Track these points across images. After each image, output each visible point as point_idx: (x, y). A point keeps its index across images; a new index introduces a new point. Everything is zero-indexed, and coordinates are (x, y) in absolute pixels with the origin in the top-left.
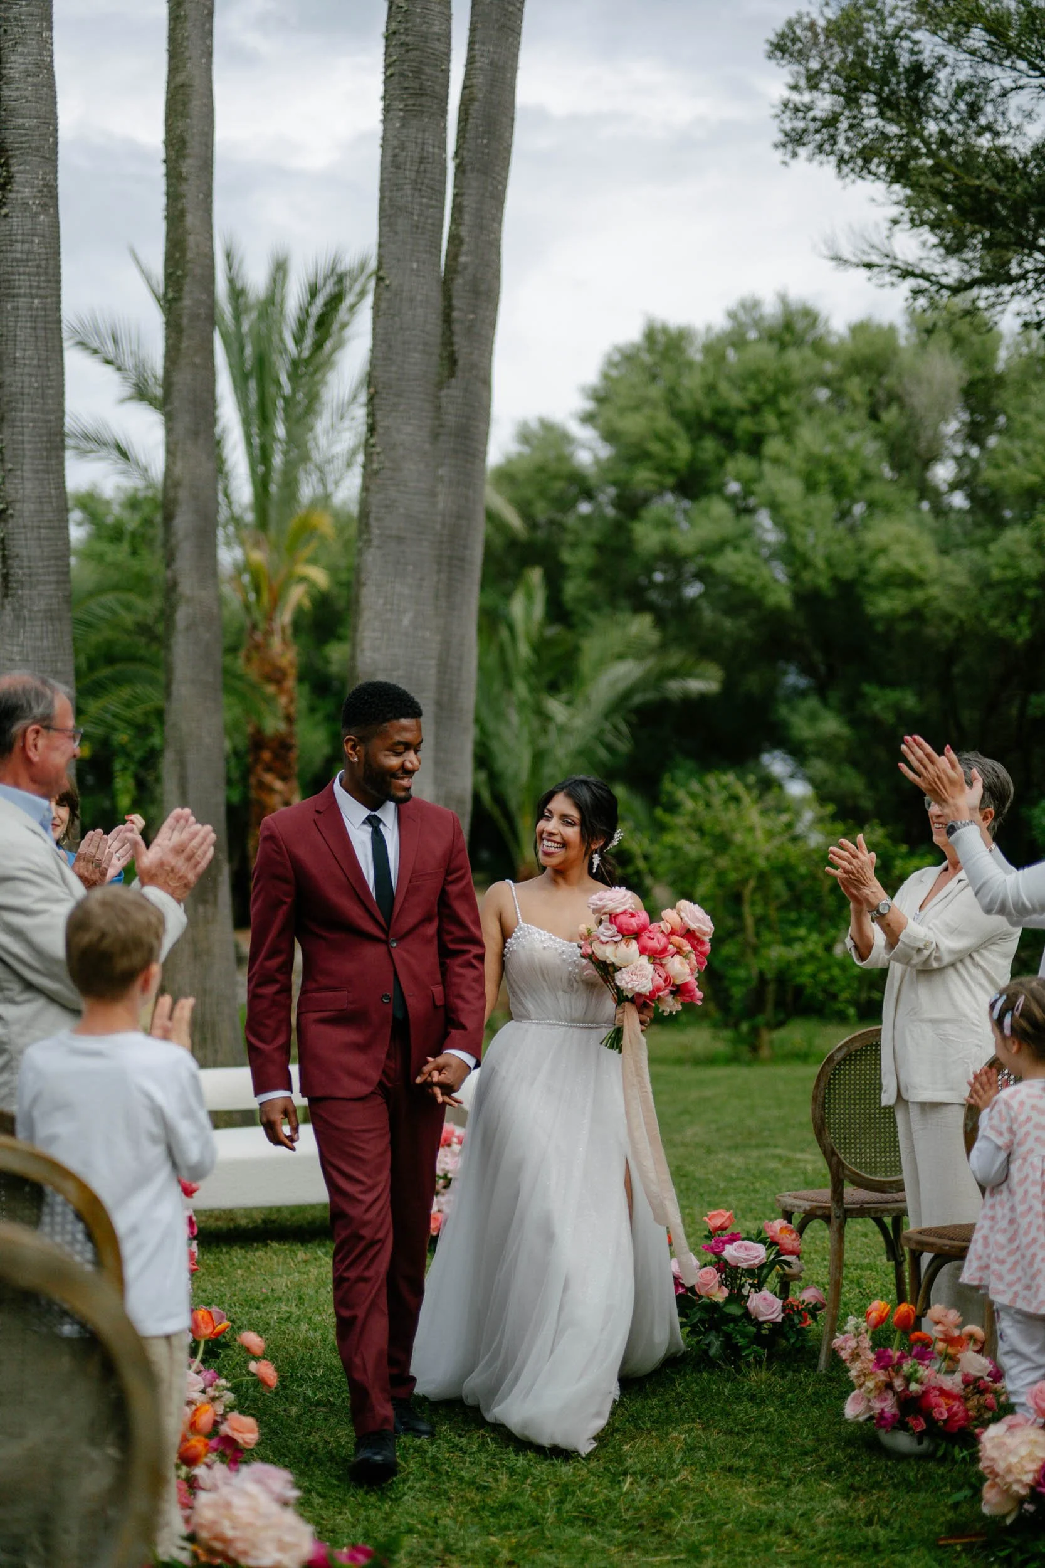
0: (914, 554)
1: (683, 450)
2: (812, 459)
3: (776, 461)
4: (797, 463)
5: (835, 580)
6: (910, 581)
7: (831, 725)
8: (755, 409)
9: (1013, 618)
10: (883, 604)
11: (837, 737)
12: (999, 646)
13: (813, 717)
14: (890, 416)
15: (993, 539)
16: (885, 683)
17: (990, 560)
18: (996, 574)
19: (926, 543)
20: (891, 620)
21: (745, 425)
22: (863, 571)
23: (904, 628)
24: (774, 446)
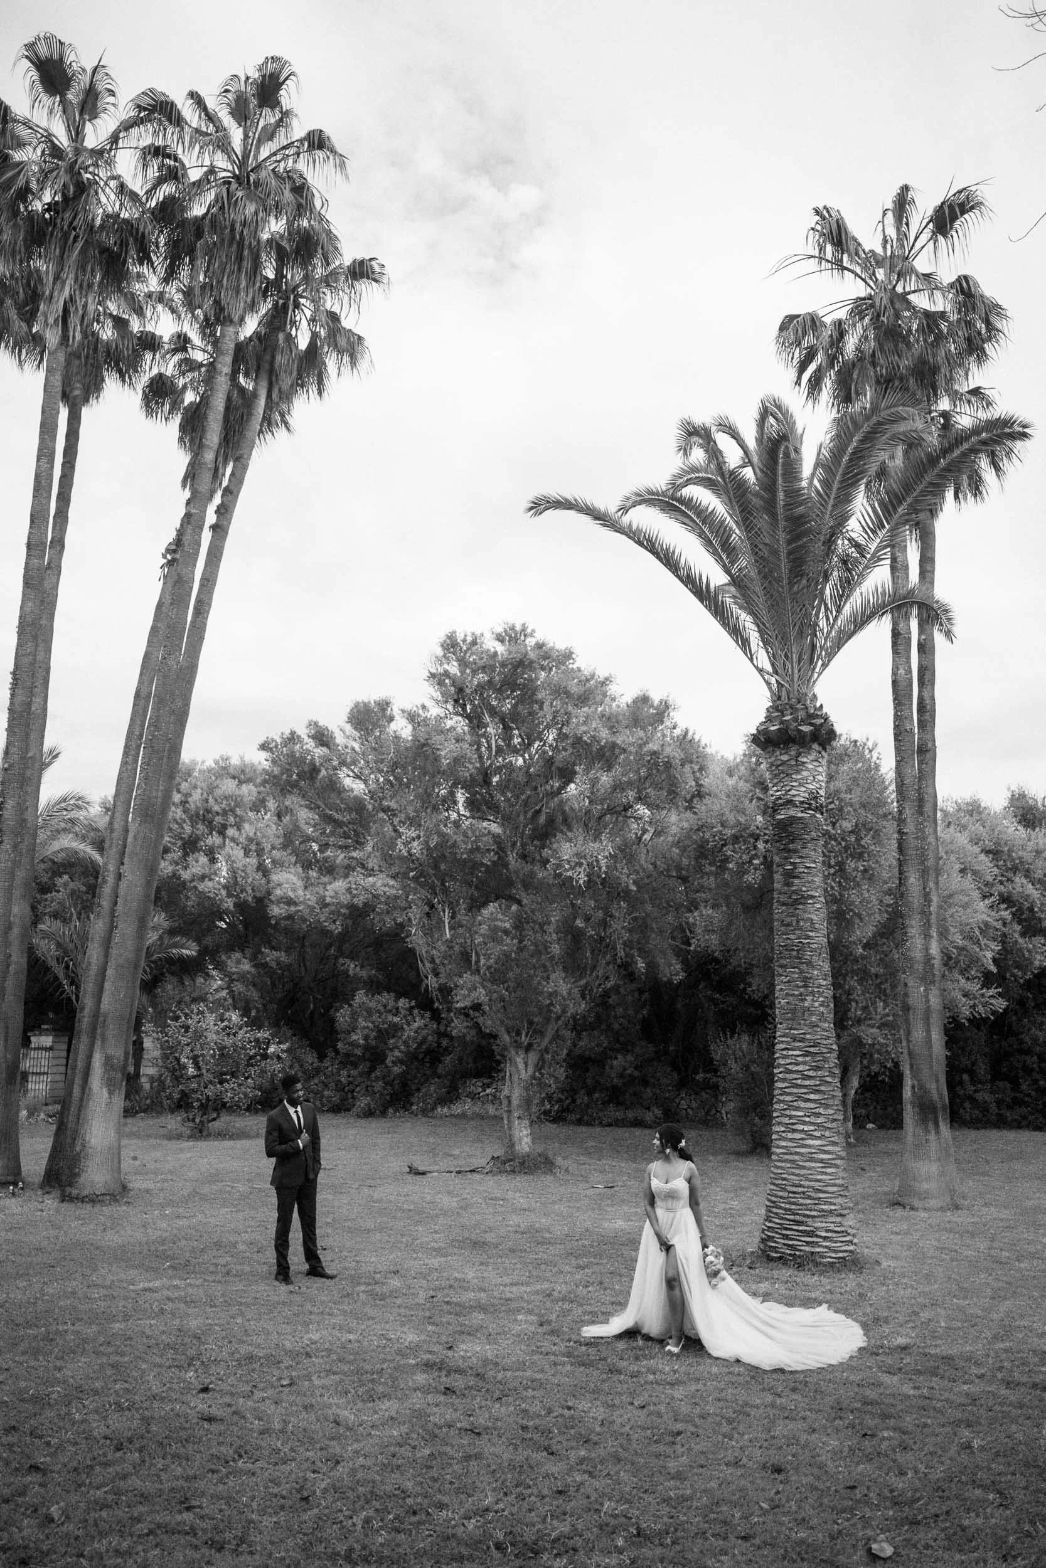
0: (294, 890)
1: (188, 829)
2: (250, 840)
3: (233, 840)
4: (242, 840)
5: (254, 897)
6: (290, 902)
7: (246, 966)
8: (225, 813)
9: (334, 922)
10: (276, 911)
11: (248, 973)
12: (325, 932)
13: (238, 962)
14: (286, 819)
15: (330, 883)
16: (273, 948)
17: (327, 893)
18: (328, 900)
19: (300, 884)
20: (279, 920)
21: (218, 819)
22: (269, 893)
23: (283, 923)
24: (231, 832)
